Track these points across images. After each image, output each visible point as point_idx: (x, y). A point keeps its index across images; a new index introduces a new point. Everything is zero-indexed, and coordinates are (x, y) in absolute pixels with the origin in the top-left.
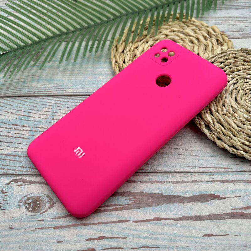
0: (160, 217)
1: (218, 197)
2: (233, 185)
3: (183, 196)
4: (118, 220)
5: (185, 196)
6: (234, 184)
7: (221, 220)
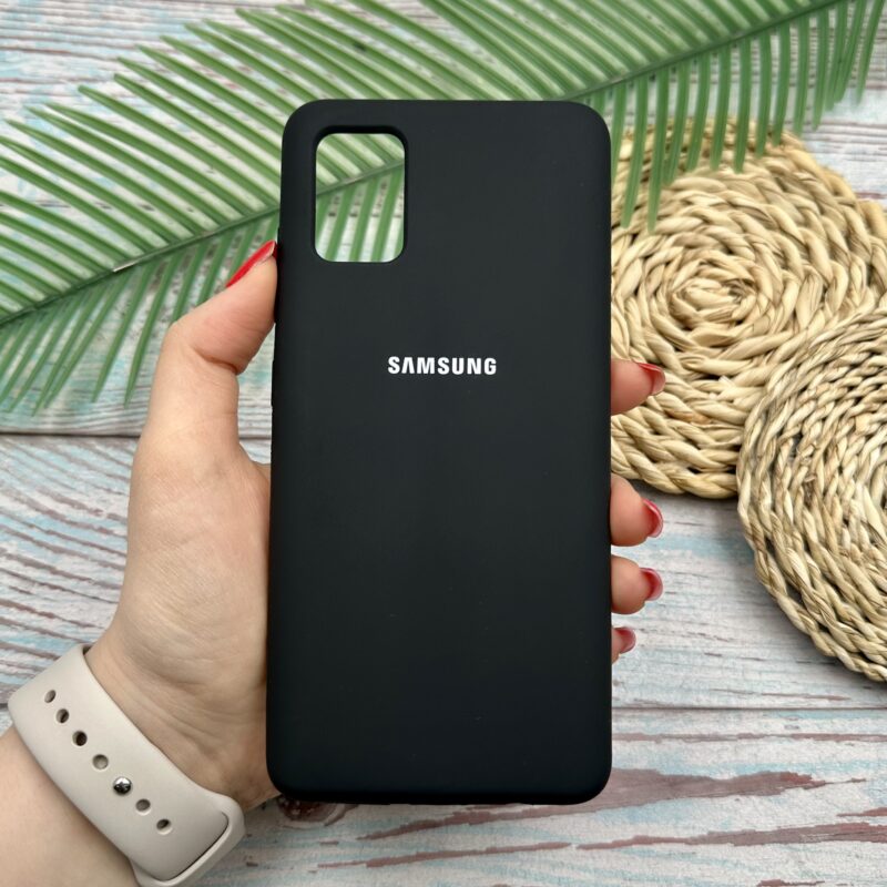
0: (651, 834)
1: (804, 782)
2: (847, 747)
3: (713, 777)
4: (538, 842)
5: (718, 777)
6: (852, 745)
7: (809, 845)
